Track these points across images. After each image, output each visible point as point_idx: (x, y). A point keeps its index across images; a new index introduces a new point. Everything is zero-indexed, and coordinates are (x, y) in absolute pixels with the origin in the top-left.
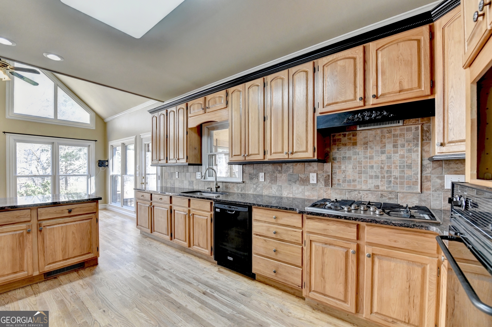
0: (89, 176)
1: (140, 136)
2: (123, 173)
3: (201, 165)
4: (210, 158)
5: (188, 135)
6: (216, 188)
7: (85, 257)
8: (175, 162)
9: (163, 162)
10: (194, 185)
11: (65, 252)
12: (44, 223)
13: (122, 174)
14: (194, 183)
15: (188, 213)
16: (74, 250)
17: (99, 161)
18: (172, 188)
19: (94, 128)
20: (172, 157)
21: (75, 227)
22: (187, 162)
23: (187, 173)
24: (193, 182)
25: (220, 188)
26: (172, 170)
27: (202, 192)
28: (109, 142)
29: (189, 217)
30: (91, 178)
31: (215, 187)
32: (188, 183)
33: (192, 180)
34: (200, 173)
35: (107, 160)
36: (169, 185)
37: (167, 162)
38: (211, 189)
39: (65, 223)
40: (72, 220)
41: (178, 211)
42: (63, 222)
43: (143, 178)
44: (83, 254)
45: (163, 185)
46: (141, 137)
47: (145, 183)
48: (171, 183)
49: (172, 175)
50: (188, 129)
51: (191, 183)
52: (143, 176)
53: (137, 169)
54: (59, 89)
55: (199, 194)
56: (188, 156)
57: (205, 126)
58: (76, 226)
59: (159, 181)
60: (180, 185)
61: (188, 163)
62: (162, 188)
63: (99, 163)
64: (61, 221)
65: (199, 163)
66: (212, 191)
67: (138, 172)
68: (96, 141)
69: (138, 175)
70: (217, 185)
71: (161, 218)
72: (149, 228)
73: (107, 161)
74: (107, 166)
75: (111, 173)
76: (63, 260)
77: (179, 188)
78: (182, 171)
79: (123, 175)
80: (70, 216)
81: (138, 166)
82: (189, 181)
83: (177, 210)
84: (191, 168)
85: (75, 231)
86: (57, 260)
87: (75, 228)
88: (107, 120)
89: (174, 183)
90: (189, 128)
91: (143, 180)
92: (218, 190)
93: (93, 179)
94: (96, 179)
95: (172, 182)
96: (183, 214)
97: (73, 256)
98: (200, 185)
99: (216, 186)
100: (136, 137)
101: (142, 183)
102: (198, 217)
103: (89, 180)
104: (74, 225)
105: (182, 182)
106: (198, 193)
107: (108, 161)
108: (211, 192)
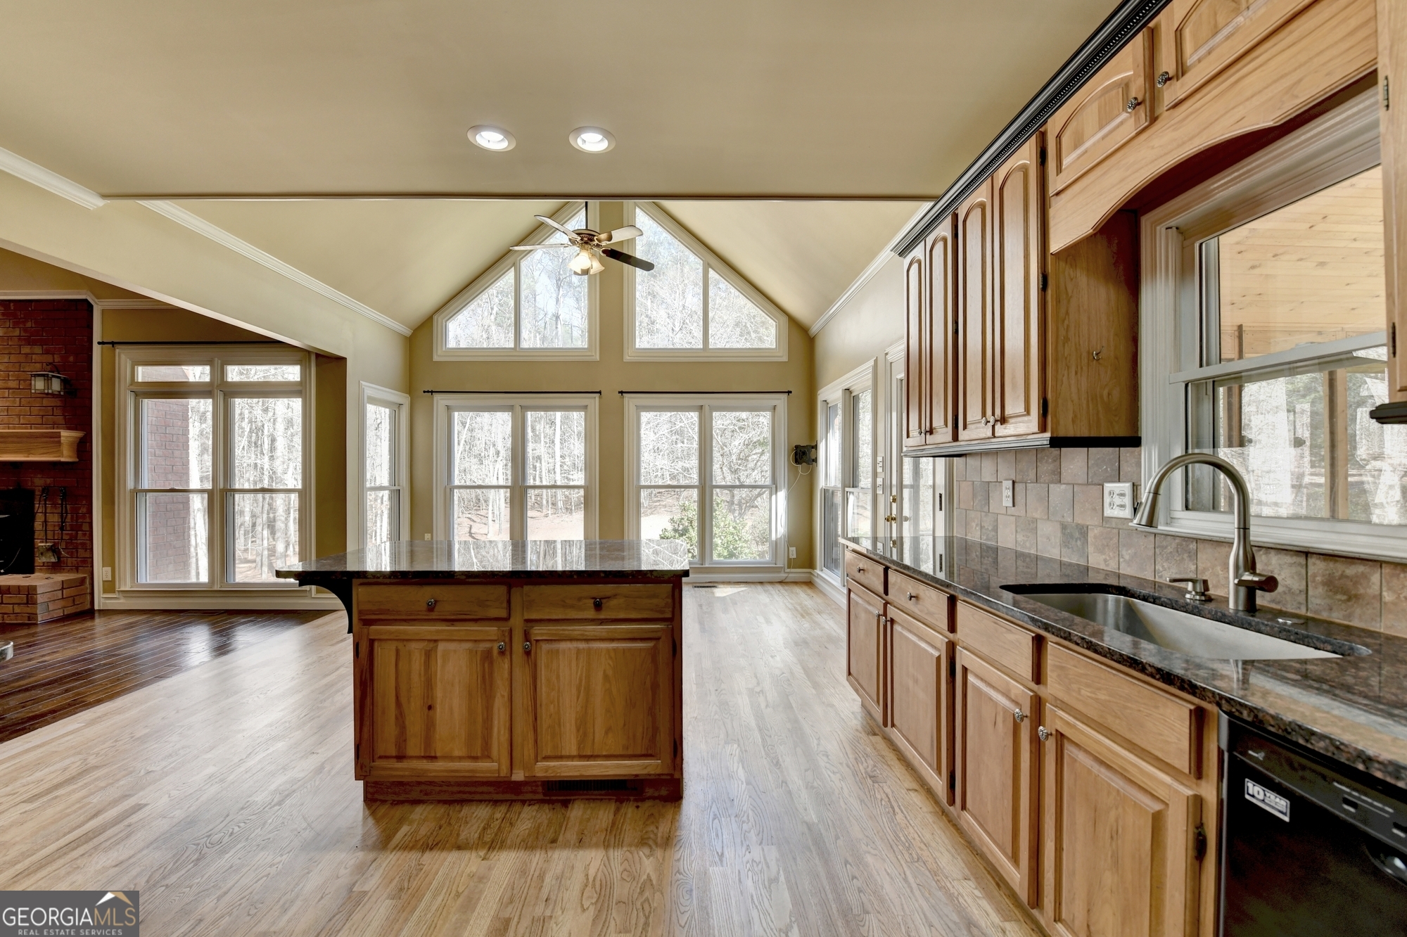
0: (774, 489)
1: (887, 354)
2: (847, 482)
3: (1135, 442)
4: (1198, 401)
5: (1049, 292)
6: (1242, 591)
7: (638, 765)
8: (989, 434)
9: (943, 435)
10: (1091, 549)
11: (585, 734)
12: (538, 632)
13: (844, 486)
14: (1091, 534)
15: (1027, 712)
16: (606, 733)
17: (797, 447)
18: (989, 548)
19: (785, 359)
20: (974, 412)
21: (611, 658)
22: (1043, 429)
23: (1051, 486)
24: (1083, 531)
25: (1280, 589)
26: (987, 469)
27: (1133, 596)
28: (819, 392)
29: (1037, 743)
30: (778, 493)
31: (1232, 581)
32: (1059, 534)
33: (1079, 520)
34: (1126, 487)
35: (814, 444)
36: (975, 536)
37: (955, 438)
38: (1199, 588)
39: (587, 640)
40: (604, 635)
41: (982, 679)
42: (581, 637)
43: (894, 500)
44: (630, 752)
45: (955, 534)
46: (889, 357)
47: (898, 519)
48: (982, 527)
49: (986, 491)
50: (1049, 258)
51: (1077, 535)
52: (894, 493)
53: (879, 470)
54: (712, 273)
55: (1117, 601)
56: (1049, 396)
57: (1160, 222)
58: (612, 655)
59: (941, 516)
60: (1020, 538)
61: (1048, 435)
62: (949, 541)
63: (796, 454)
64: (576, 633)
65: (1120, 431)
66: (1209, 600)
67: (879, 481)
68: (789, 392)
69: (879, 492)
70: (1251, 565)
71: (916, 681)
72: (878, 701)
73: (813, 447)
74: (815, 460)
75: (821, 483)
76: (582, 757)
77: (1019, 555)
78: (1032, 475)
79: (847, 489)
80: (602, 622)
81: (879, 459)
82: (1064, 527)
83: (977, 676)
84: (1075, 461)
85: (610, 673)
86: (563, 753)
87: (611, 663)
88: (814, 330)
89: (996, 529)
90: (1057, 255)
91: (894, 505)
92: (1262, 599)
93: (782, 495)
94: (789, 498)
95: (988, 525)
96: (1005, 710)
97: (604, 753)
98: (1126, 554)
99: (1247, 577)
100: (876, 361)
101: (890, 519)
102: (1089, 772)
103: (774, 497)
104: (608, 650)
105: (1031, 526)
106: (1111, 597)
107: (815, 447)
108: (1206, 604)
